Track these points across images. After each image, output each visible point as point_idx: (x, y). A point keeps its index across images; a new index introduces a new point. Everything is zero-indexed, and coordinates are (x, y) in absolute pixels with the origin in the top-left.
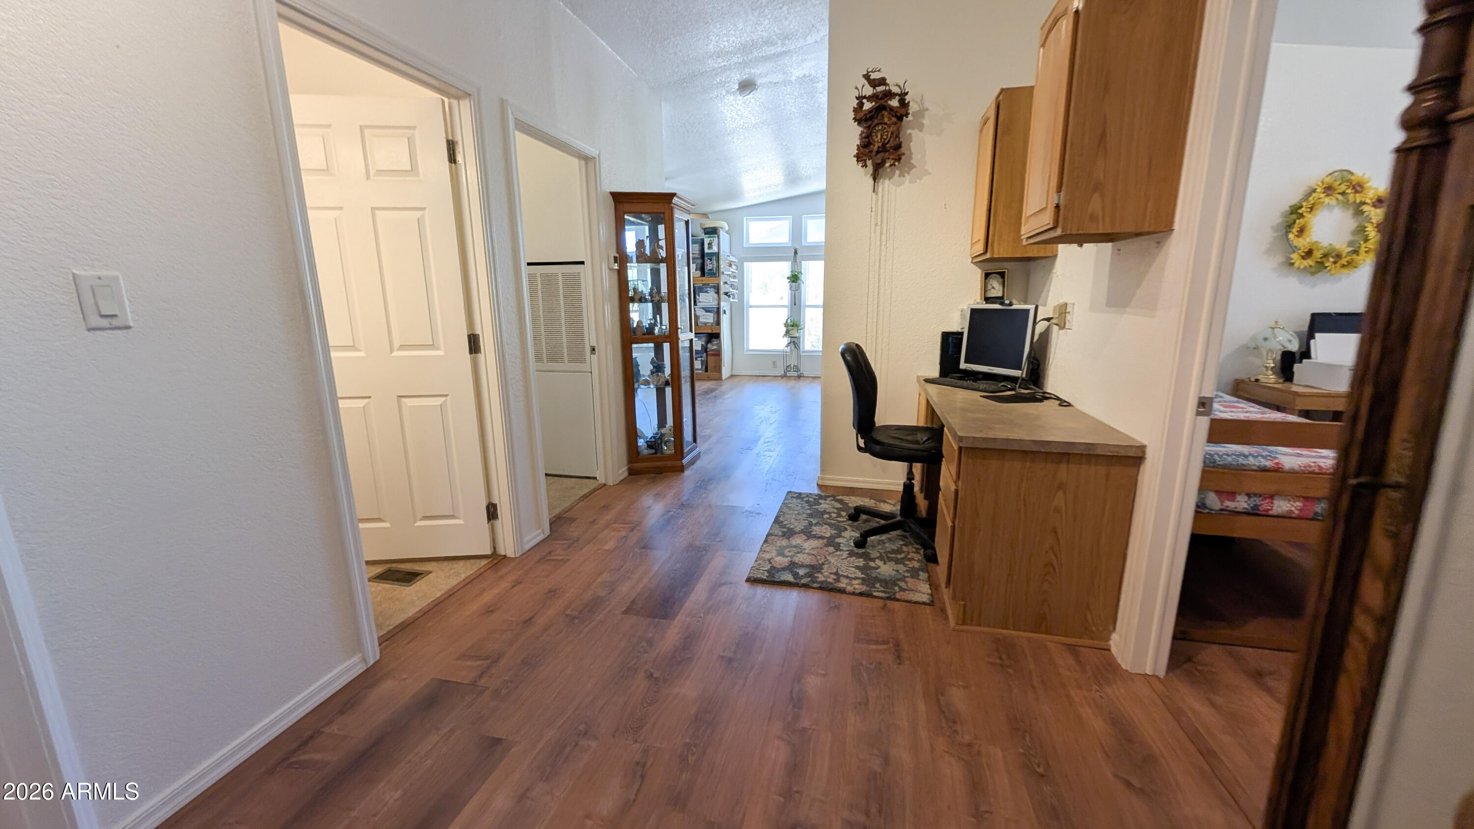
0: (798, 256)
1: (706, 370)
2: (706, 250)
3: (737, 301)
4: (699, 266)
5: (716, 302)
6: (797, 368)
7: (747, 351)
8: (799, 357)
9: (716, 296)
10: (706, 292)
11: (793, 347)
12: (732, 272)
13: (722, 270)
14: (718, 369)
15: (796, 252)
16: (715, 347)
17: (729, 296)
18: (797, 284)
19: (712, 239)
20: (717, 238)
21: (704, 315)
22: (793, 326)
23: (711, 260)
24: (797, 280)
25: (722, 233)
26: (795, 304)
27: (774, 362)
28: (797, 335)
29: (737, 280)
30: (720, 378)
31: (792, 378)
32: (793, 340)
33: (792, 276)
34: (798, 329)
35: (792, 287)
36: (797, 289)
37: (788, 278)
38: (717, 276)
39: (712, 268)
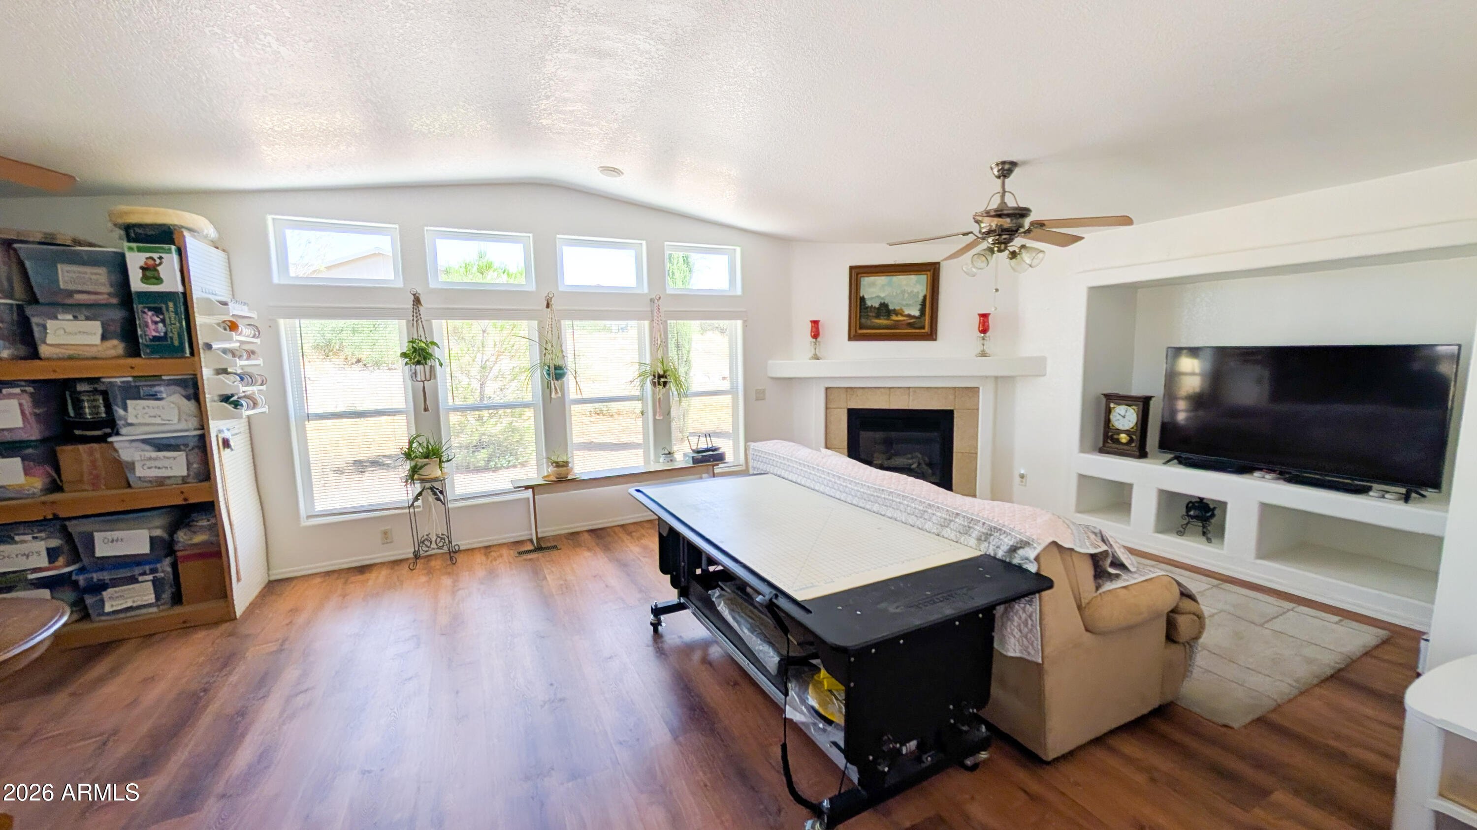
0: (422, 309)
1: (177, 599)
2: (137, 284)
3: (266, 409)
4: (117, 328)
5: (193, 423)
6: (444, 539)
7: (309, 517)
8: (446, 516)
9: (189, 406)
10: (154, 397)
11: (431, 498)
12: (242, 342)
13: (202, 338)
14: (224, 593)
15: (417, 301)
16: (199, 538)
17: (236, 404)
18: (427, 367)
19: (155, 256)
20: (175, 257)
21: (150, 459)
22: (427, 456)
23: (158, 311)
24: (425, 359)
25: (190, 241)
26: (426, 410)
27: (385, 533)
28: (438, 473)
29: (260, 362)
30: (229, 616)
31: (436, 564)
32: (428, 485)
33: (415, 350)
34: (440, 459)
35: (415, 373)
36: (428, 378)
37: (404, 355)
38: (188, 354)
39: (166, 333)
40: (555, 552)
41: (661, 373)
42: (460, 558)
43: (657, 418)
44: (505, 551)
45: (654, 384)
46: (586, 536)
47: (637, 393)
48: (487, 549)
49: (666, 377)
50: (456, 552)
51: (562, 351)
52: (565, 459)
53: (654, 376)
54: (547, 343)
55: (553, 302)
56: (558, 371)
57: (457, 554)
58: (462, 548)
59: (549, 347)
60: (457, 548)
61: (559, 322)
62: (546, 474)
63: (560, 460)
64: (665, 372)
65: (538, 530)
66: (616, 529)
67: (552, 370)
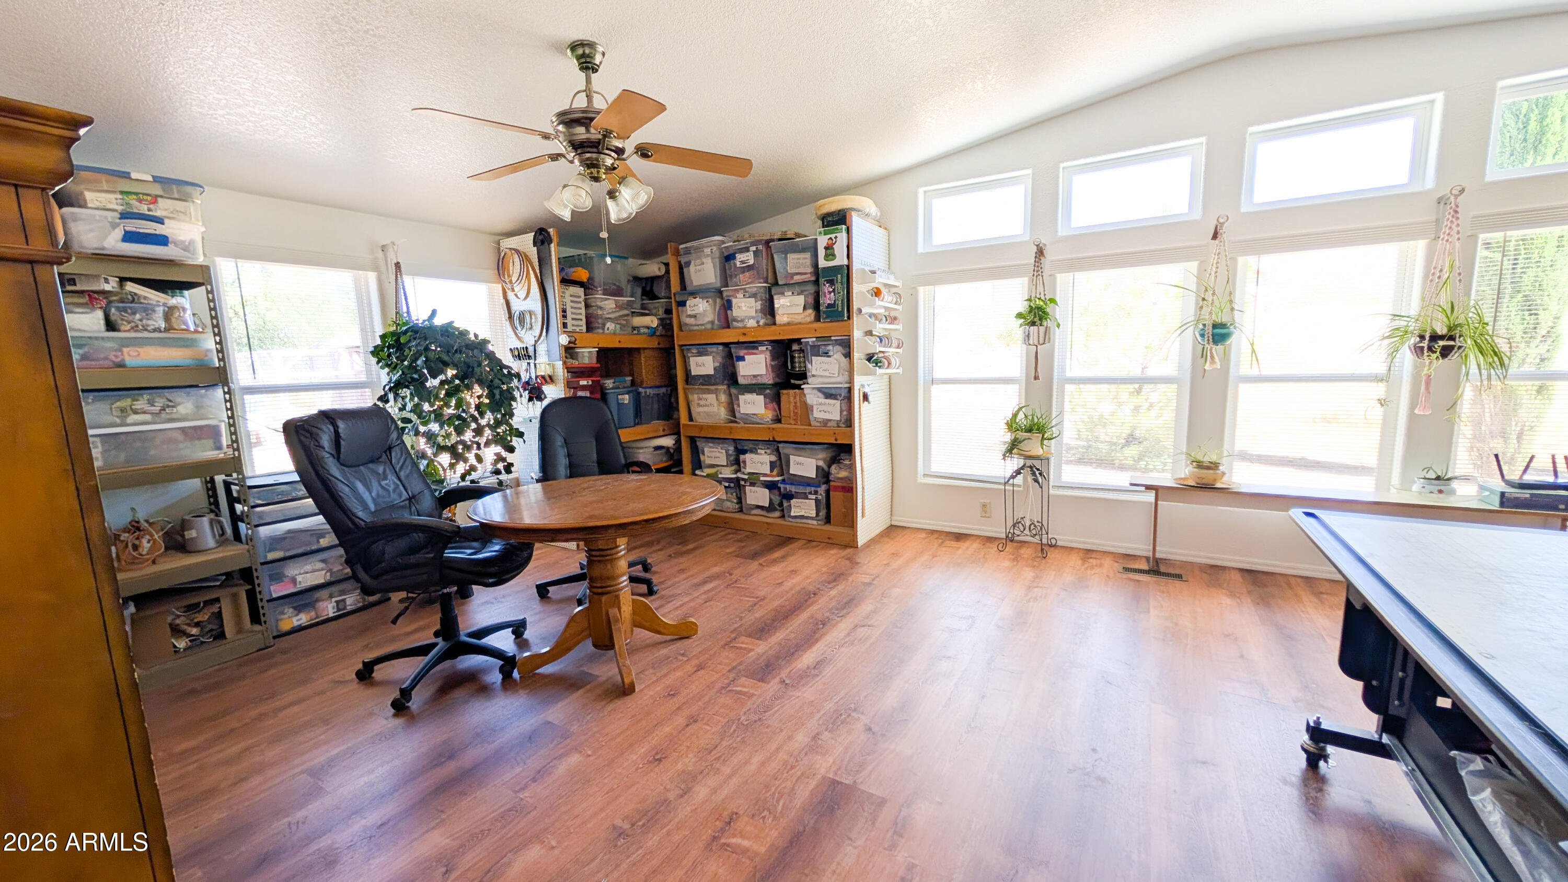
0: (1047, 262)
1: (828, 520)
2: (822, 263)
3: (900, 371)
4: (811, 300)
5: (845, 377)
6: (1039, 528)
7: (925, 475)
8: (1046, 502)
9: (844, 361)
10: (826, 354)
11: (1030, 478)
12: (886, 308)
13: (856, 305)
14: (850, 521)
15: (1040, 252)
16: (843, 474)
17: (876, 362)
18: (1042, 329)
19: (833, 236)
20: (844, 234)
21: (821, 404)
22: (1030, 430)
23: (831, 282)
24: (1041, 319)
25: (856, 221)
26: (1036, 378)
27: (984, 506)
28: (1040, 452)
29: (900, 327)
30: (851, 544)
31: (1026, 552)
32: (1029, 463)
33: (1031, 309)
34: (1043, 436)
35: (1028, 336)
36: (1041, 341)
37: (1020, 316)
38: (846, 318)
39: (835, 301)
40: (1177, 583)
41: (1441, 330)
42: (1053, 554)
43: (1416, 412)
44: (1108, 562)
45: (1418, 351)
46: (1237, 576)
47: (1381, 369)
48: (1088, 553)
49: (1452, 338)
50: (1051, 546)
51: (1231, 301)
52: (1214, 458)
53: (1422, 337)
54: (1206, 290)
55: (1225, 230)
56: (1217, 331)
57: (1053, 548)
58: (1059, 543)
59: (1209, 297)
60: (1053, 542)
61: (1234, 260)
62: (1183, 476)
63: (1206, 459)
64: (1450, 329)
65: (1158, 548)
66: (1293, 581)
67: (1209, 329)
